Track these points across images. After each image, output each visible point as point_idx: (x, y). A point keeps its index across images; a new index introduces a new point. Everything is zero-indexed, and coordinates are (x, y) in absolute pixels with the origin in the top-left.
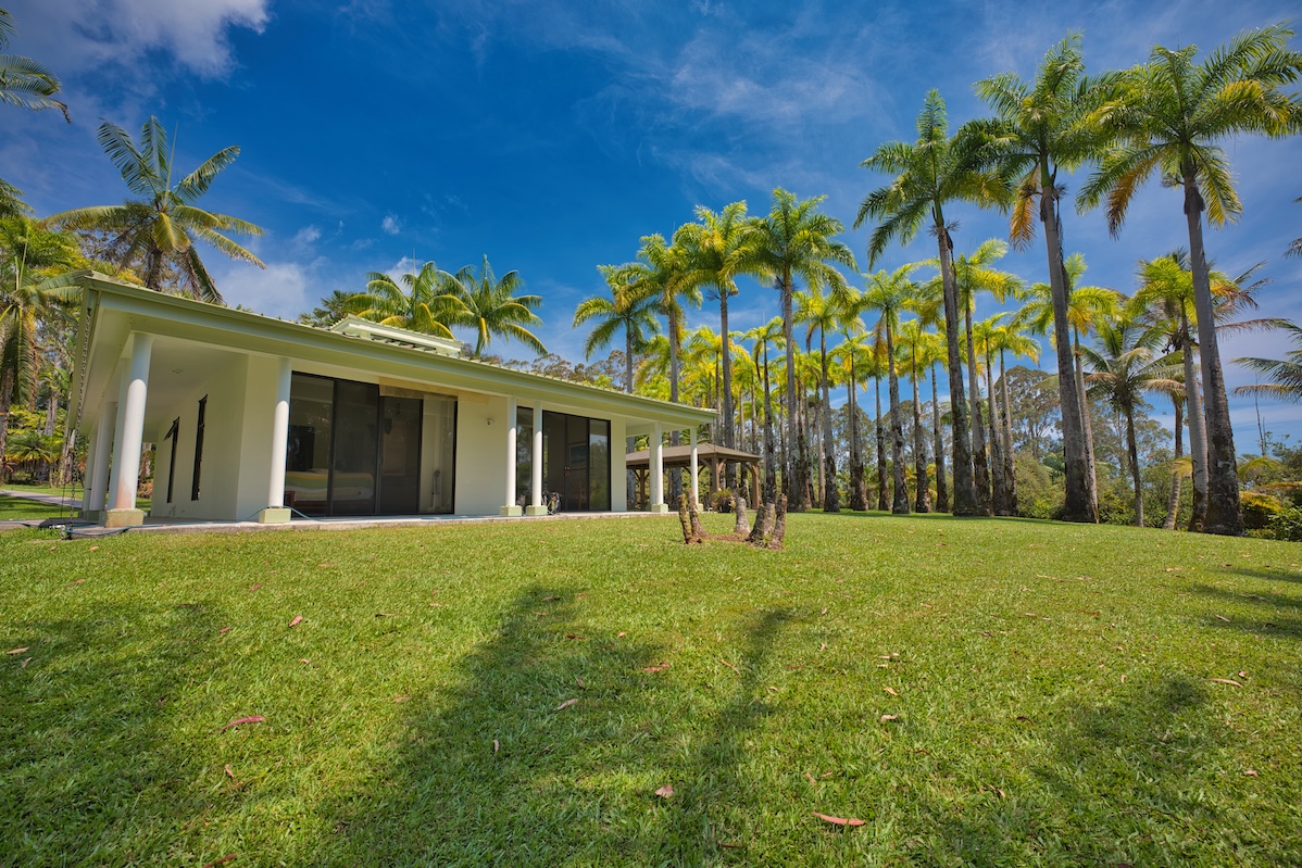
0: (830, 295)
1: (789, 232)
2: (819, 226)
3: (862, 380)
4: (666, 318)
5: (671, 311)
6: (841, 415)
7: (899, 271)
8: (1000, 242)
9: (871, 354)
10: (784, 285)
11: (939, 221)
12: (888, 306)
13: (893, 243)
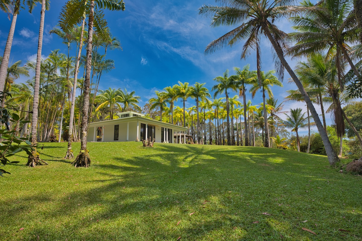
0: (206, 102)
1: (198, 90)
2: (204, 90)
3: (212, 119)
4: (170, 105)
5: (171, 103)
6: (208, 125)
7: (220, 99)
8: (238, 96)
9: (214, 114)
10: (197, 101)
11: (226, 93)
12: (217, 106)
13: (219, 94)
